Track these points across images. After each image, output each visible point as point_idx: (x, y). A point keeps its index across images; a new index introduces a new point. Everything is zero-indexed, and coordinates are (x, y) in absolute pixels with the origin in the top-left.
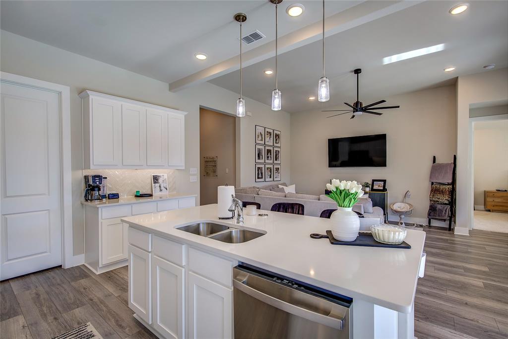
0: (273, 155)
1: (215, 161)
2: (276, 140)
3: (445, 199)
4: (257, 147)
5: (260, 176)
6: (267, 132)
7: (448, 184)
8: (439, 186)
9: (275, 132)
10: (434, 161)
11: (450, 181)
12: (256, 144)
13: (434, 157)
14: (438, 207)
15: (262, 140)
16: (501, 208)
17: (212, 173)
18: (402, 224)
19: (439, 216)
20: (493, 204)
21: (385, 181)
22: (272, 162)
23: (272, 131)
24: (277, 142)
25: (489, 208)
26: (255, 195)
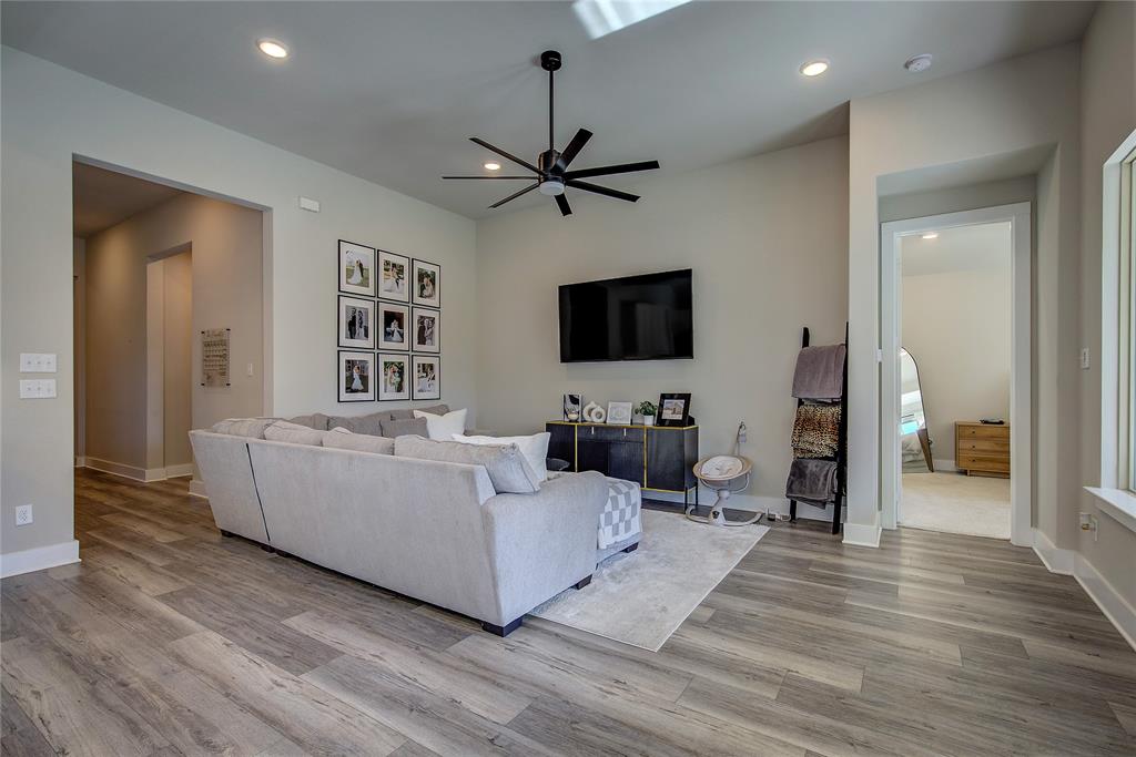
0: (411, 328)
1: (224, 343)
2: (423, 288)
3: (824, 444)
4: (345, 302)
5: (357, 384)
6: (387, 263)
7: (834, 404)
8: (812, 408)
9: (418, 265)
10: (806, 342)
11: (837, 395)
12: (341, 294)
13: (806, 330)
14: (810, 468)
15: (364, 283)
16: (991, 465)
17: (219, 376)
18: (716, 515)
19: (811, 492)
20: (973, 455)
21: (686, 397)
22: (405, 346)
23: (404, 262)
24: (426, 293)
25: (964, 465)
26: (249, 440)
